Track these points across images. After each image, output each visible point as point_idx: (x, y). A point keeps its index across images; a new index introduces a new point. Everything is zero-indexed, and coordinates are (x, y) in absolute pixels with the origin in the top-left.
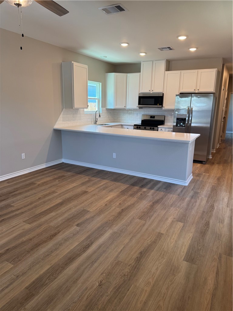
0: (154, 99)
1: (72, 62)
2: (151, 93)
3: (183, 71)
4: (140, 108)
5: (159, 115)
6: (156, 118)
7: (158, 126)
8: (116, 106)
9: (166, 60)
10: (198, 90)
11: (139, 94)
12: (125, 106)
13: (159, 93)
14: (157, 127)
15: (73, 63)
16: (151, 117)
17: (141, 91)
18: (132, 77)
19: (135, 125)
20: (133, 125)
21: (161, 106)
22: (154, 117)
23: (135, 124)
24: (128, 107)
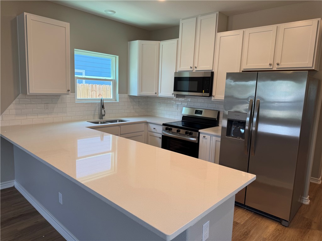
0: (197, 82)
1: (25, 13)
2: (194, 71)
3: (248, 31)
4: (178, 96)
5: (210, 109)
6: (203, 115)
7: (200, 131)
8: (141, 91)
9: (218, 13)
10: (278, 64)
11: (176, 73)
12: (156, 92)
13: (206, 72)
14: (198, 131)
15: (26, 15)
16: (197, 112)
17: (179, 69)
18: (167, 46)
19: (164, 125)
20: (162, 123)
21: (208, 94)
22: (201, 112)
23: (164, 123)
24: (161, 94)
